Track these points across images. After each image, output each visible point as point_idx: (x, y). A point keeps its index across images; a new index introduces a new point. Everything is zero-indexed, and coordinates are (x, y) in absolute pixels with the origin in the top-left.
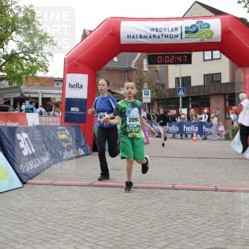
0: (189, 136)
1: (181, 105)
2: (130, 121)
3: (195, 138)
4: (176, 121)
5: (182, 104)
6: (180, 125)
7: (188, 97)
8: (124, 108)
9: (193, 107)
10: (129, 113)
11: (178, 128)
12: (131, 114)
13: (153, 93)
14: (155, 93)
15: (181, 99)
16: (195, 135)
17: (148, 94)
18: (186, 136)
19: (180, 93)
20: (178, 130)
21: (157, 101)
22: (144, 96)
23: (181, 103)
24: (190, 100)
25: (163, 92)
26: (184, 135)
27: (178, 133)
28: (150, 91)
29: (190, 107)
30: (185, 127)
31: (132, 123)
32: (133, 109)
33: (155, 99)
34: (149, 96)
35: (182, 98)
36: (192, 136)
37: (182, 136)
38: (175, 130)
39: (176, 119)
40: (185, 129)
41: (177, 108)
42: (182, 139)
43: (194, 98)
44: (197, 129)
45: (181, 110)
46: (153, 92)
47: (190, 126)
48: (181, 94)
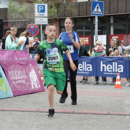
0: (109, 80)
1: (96, 30)
2: (49, 60)
3: (118, 83)
4: (88, 55)
5: (99, 28)
6: (95, 62)
7: (109, 17)
8: (45, 49)
9: (116, 33)
10: (49, 53)
11: (91, 67)
12: (50, 53)
13: (52, 9)
14: (54, 10)
15: (97, 20)
16: (118, 77)
17: (43, 11)
18: (104, 79)
19: (95, 10)
20: (91, 70)
21: (58, 23)
22: (37, 14)
23: (96, 26)
24: (112, 21)
25: (68, 8)
26: (101, 78)
27: (91, 74)
28: (46, 6)
29: (112, 33)
30: (102, 65)
31: (51, 61)
32: (52, 49)
33: (56, 19)
34: (46, 14)
35: (99, 18)
36: (114, 80)
37: (97, 79)
38: (87, 69)
39: (89, 53)
40: (103, 67)
41: (90, 35)
42: (97, 84)
43: (118, 18)
44: (122, 68)
45: (97, 37)
46: (52, 7)
47: (111, 63)
48: (97, 11)
